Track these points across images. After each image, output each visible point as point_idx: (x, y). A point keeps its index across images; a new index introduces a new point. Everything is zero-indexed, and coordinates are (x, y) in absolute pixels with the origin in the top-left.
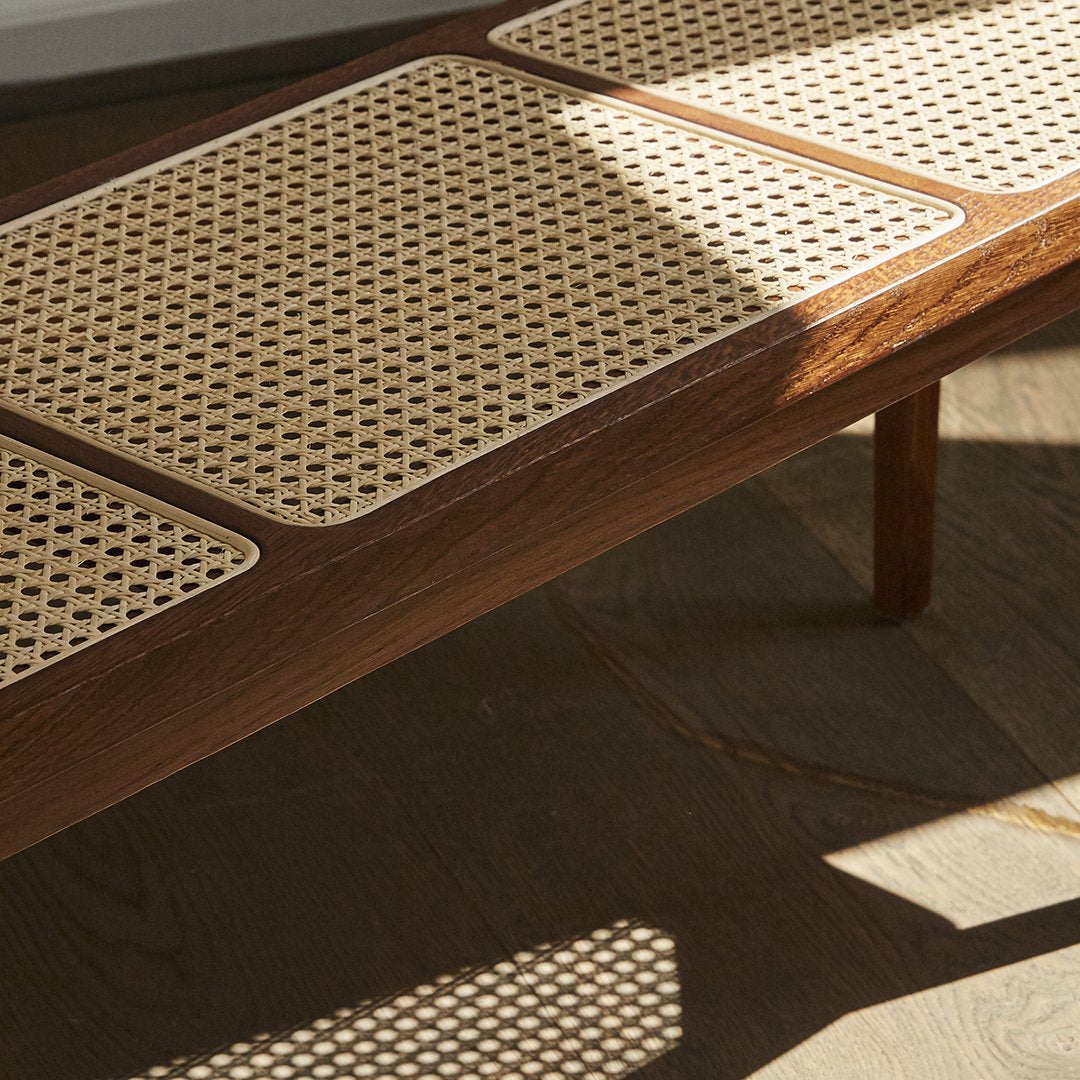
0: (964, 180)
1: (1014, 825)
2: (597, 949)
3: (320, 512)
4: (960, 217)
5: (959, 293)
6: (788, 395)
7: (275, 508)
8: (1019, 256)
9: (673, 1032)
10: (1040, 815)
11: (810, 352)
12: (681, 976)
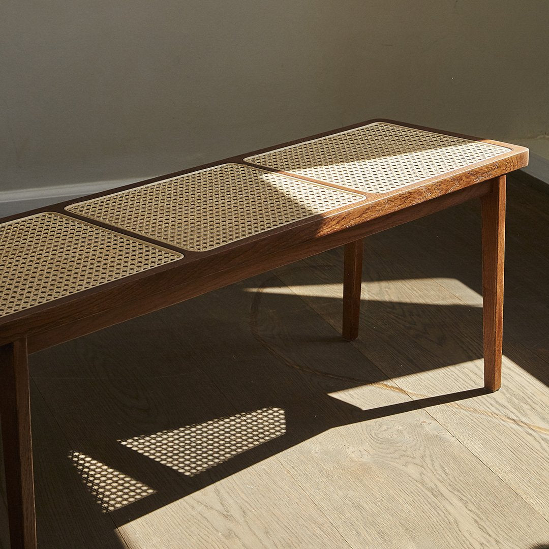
0: (367, 191)
1: (379, 387)
2: (263, 412)
3: (199, 249)
4: (365, 198)
5: (364, 215)
6: (319, 235)
7: (188, 248)
8: (380, 208)
9: (283, 431)
10: (387, 386)
11: (325, 224)
12: (286, 419)
